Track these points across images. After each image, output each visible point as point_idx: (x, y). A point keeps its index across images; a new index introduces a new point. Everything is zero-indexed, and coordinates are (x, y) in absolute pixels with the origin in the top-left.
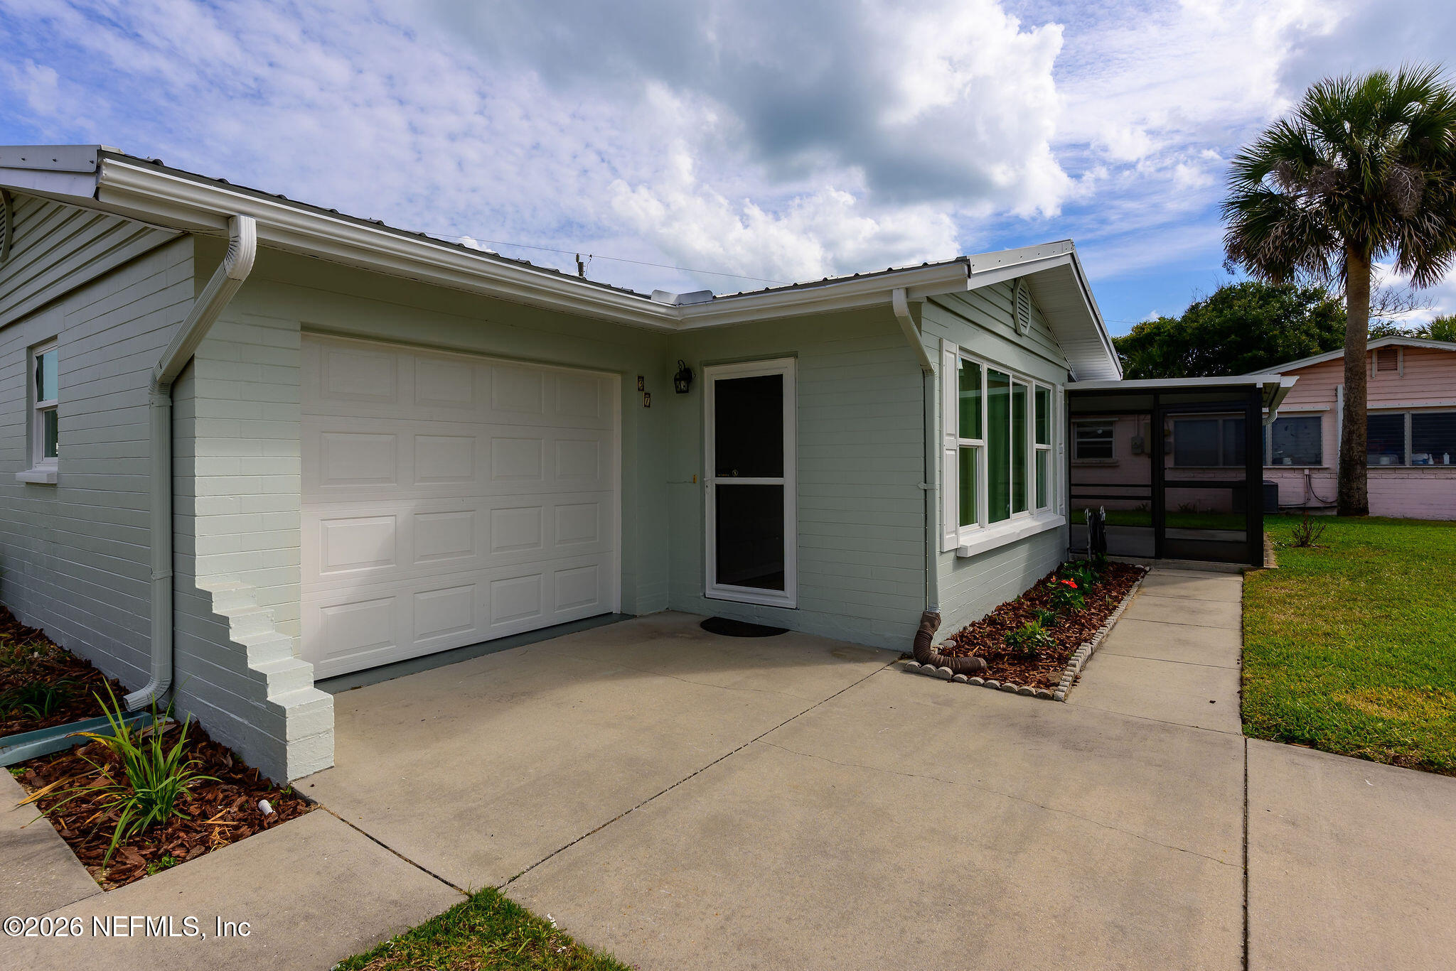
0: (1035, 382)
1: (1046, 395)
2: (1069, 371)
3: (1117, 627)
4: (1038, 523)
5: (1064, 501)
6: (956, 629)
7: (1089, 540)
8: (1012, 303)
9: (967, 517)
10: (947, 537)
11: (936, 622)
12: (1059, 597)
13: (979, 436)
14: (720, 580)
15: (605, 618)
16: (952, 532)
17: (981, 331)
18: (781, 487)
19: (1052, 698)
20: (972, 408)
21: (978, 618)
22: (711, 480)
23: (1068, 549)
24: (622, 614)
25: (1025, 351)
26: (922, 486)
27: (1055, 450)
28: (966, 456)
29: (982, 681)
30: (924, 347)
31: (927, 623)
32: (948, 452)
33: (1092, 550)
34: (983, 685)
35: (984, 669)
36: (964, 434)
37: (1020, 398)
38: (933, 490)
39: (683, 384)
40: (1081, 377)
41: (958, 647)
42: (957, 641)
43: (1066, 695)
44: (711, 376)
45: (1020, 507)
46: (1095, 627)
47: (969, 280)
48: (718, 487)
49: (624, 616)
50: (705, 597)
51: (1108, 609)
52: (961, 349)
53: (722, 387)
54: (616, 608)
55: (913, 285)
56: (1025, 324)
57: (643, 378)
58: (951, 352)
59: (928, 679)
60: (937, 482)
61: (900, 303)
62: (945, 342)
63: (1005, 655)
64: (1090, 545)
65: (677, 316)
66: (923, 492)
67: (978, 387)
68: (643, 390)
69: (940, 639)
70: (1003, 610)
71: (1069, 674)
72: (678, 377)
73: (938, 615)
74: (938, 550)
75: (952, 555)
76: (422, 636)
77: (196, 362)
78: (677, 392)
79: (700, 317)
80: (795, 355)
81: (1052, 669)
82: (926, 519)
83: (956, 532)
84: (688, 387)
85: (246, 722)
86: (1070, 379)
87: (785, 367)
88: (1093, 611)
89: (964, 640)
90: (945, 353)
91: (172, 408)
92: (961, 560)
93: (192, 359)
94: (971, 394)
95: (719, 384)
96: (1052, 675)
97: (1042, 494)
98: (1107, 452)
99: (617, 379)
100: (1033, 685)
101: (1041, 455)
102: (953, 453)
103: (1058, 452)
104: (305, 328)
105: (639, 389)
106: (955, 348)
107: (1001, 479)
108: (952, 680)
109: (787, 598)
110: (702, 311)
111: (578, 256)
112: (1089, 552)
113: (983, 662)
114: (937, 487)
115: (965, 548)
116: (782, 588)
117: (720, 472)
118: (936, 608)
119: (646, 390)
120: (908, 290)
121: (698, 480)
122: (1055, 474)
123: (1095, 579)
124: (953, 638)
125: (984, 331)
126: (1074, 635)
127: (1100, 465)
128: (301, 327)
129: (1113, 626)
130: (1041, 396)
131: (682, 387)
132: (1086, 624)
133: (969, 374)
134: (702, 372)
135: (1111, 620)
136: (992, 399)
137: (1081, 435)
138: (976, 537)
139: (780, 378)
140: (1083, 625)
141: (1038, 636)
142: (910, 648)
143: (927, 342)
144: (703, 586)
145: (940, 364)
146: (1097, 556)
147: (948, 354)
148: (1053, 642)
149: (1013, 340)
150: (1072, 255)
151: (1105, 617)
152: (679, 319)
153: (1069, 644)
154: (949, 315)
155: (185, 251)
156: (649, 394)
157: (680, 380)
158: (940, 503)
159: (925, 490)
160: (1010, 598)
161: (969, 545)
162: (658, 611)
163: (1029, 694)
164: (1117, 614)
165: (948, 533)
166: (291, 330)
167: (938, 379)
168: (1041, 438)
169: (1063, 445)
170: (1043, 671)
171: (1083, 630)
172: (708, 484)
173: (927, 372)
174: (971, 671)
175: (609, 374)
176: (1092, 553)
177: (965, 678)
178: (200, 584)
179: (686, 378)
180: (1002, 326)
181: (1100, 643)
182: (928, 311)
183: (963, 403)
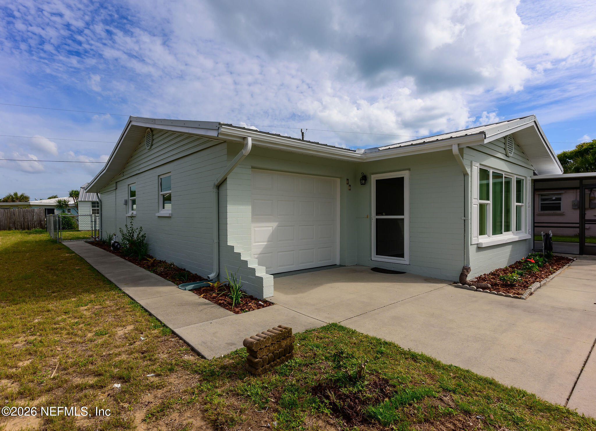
0: (516, 176)
1: (522, 182)
2: (534, 170)
3: (554, 279)
4: (516, 237)
5: (530, 229)
6: (477, 275)
7: (544, 246)
8: (505, 144)
9: (482, 232)
10: (474, 238)
11: (469, 270)
12: (526, 266)
13: (488, 199)
14: (377, 254)
15: (334, 266)
16: (476, 237)
17: (489, 156)
18: (403, 219)
19: (520, 298)
20: (485, 188)
21: (488, 272)
22: (374, 217)
23: (532, 250)
24: (340, 265)
25: (511, 164)
26: (463, 218)
27: (526, 206)
28: (482, 208)
29: (489, 291)
30: (465, 165)
31: (465, 271)
32: (474, 206)
33: (545, 250)
34: (489, 293)
35: (490, 288)
36: (481, 198)
37: (508, 183)
38: (468, 220)
39: (363, 181)
40: (540, 173)
41: (478, 281)
42: (477, 279)
43: (526, 298)
44: (373, 179)
45: (508, 229)
46: (543, 278)
47: (485, 140)
48: (377, 219)
49: (341, 266)
50: (372, 260)
51: (550, 272)
52: (480, 164)
53: (378, 182)
54: (338, 263)
55: (461, 142)
56: (511, 152)
57: (348, 180)
58: (476, 166)
59: (466, 290)
60: (470, 217)
61: (455, 150)
62: (474, 163)
63: (499, 284)
64: (544, 248)
65: (364, 157)
66: (463, 221)
67: (488, 178)
68: (348, 184)
69: (470, 277)
70: (499, 271)
71: (528, 291)
72: (361, 179)
73: (469, 268)
74: (469, 245)
75: (476, 246)
76: (280, 266)
77: (227, 179)
78: (361, 184)
79: (373, 157)
80: (409, 170)
81: (520, 289)
82: (465, 231)
83: (477, 237)
84: (365, 182)
85: (248, 283)
86: (535, 174)
87: (405, 174)
88: (543, 272)
89: (480, 279)
90: (473, 167)
91: (218, 193)
92: (480, 248)
93: (227, 178)
94: (485, 182)
95: (378, 181)
96: (520, 291)
97: (519, 225)
98: (558, 208)
99: (338, 180)
100: (512, 294)
101: (518, 208)
102: (477, 206)
103: (527, 207)
104: (253, 168)
105: (347, 184)
106: (478, 165)
107: (498, 219)
108: (476, 291)
109: (405, 260)
110: (375, 155)
111: (302, 130)
112: (543, 251)
113: (489, 286)
114: (470, 219)
115: (482, 244)
116: (403, 257)
117: (377, 214)
118: (469, 265)
119: (349, 184)
120: (459, 144)
121: (369, 217)
122: (526, 216)
123: (546, 261)
124: (477, 278)
125: (491, 157)
126: (532, 280)
127: (554, 214)
128: (251, 167)
129: (552, 279)
130: (519, 183)
131: (363, 182)
132: (538, 277)
133: (484, 174)
134: (371, 176)
135: (551, 276)
136: (494, 184)
137: (543, 200)
138: (487, 240)
139: (403, 178)
140: (537, 277)
141: (514, 277)
142: (458, 279)
143: (466, 163)
144: (371, 256)
145: (471, 171)
146: (547, 252)
147: (474, 167)
148: (521, 280)
149: (505, 159)
150: (535, 121)
151: (549, 275)
152: (365, 158)
153: (530, 282)
154: (475, 151)
155: (225, 146)
156: (350, 185)
157: (362, 180)
158: (471, 225)
159: (465, 220)
160: (503, 266)
161: (483, 243)
162: (353, 265)
163: (510, 297)
164: (554, 275)
165: (474, 237)
166: (249, 168)
167: (470, 177)
168: (519, 200)
169: (530, 204)
170: (517, 290)
171: (537, 279)
172: (373, 218)
173: (465, 175)
174: (484, 288)
175: (335, 178)
176: (545, 252)
177: (482, 290)
178: (229, 244)
179: (364, 179)
180: (499, 154)
181: (545, 284)
182: (466, 151)
183: (481, 186)
